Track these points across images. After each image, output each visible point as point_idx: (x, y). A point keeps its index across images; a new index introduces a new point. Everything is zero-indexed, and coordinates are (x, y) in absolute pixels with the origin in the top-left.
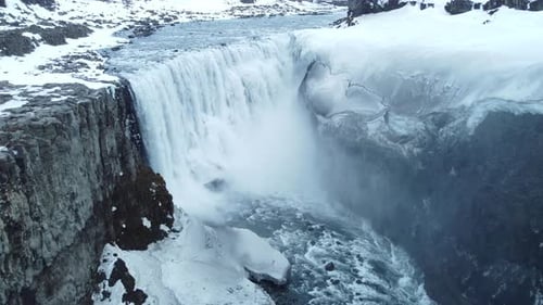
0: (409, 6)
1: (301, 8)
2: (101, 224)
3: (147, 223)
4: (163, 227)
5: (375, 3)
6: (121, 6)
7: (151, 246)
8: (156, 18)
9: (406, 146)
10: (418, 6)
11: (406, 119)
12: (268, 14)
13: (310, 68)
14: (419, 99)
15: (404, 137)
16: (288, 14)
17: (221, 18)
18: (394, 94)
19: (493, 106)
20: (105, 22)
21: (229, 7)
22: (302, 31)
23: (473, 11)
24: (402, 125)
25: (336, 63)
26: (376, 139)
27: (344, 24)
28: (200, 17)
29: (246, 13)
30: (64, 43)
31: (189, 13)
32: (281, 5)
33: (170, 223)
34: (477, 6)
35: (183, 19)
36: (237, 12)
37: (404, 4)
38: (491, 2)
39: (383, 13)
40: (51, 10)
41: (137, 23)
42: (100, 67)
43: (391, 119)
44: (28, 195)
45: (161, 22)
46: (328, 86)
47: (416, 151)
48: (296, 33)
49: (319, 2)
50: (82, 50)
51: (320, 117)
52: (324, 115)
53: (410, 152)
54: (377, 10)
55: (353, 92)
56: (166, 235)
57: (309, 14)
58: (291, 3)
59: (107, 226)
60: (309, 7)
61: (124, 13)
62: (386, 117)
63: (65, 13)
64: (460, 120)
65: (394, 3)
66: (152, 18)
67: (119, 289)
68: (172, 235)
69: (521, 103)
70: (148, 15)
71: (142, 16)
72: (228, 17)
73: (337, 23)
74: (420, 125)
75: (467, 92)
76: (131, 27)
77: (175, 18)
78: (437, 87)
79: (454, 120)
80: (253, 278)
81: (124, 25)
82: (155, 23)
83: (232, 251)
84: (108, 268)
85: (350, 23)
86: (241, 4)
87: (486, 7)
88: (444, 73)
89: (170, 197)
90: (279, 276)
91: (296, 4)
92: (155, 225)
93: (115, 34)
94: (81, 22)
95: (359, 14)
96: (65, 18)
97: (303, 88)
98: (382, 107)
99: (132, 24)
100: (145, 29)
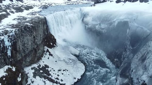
0: (108, 1)
1: (83, 2)
2: (44, 42)
3: (51, 44)
4: (54, 45)
5: (100, 1)
6: (38, 2)
7: (52, 48)
8: (47, 4)
9: (104, 30)
10: (110, 1)
11: (104, 25)
12: (74, 4)
13: (84, 15)
14: (106, 21)
15: (103, 28)
16: (79, 4)
17: (63, 4)
18: (101, 20)
19: (119, 21)
20: (35, 5)
21: (65, 2)
22: (83, 7)
23: (121, 2)
24: (103, 26)
25: (90, 14)
26: (98, 29)
27: (93, 6)
28: (57, 4)
29: (69, 3)
30: (29, 10)
31: (55, 3)
32: (78, 1)
33: (56, 44)
34: (122, 1)
35: (53, 5)
36: (67, 3)
37: (107, 1)
38: (125, 1)
39: (102, 3)
40: (23, 3)
41: (43, 6)
42: (39, 15)
43: (101, 25)
44: (36, 32)
45: (48, 6)
46: (88, 19)
47: (106, 31)
48: (81, 8)
49: (88, 1)
50: (34, 11)
51: (86, 26)
52: (87, 25)
53: (105, 31)
54: (100, 2)
55: (93, 20)
56: (55, 46)
57: (85, 3)
58: (80, 1)
59: (45, 43)
60: (85, 2)
61: (39, 3)
62: (100, 25)
63: (26, 3)
64: (114, 24)
65: (104, 1)
66: (46, 5)
67: (48, 53)
68: (56, 47)
69: (123, 19)
70: (45, 4)
71: (44, 4)
72: (64, 4)
73: (91, 6)
74: (107, 26)
75: (115, 18)
76: (42, 7)
77: (52, 5)
78: (110, 18)
79: (113, 24)
80: (72, 54)
81: (40, 6)
82: (47, 6)
83: (68, 50)
84: (46, 50)
85: (94, 6)
86: (68, 1)
87: (124, 2)
88: (111, 15)
89: (56, 39)
90: (77, 54)
91: (82, 1)
92: (53, 44)
93: (39, 8)
94: (30, 5)
95: (97, 3)
96: (26, 4)
97: (83, 20)
98: (99, 22)
99: (42, 6)
100: (45, 7)
